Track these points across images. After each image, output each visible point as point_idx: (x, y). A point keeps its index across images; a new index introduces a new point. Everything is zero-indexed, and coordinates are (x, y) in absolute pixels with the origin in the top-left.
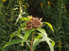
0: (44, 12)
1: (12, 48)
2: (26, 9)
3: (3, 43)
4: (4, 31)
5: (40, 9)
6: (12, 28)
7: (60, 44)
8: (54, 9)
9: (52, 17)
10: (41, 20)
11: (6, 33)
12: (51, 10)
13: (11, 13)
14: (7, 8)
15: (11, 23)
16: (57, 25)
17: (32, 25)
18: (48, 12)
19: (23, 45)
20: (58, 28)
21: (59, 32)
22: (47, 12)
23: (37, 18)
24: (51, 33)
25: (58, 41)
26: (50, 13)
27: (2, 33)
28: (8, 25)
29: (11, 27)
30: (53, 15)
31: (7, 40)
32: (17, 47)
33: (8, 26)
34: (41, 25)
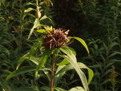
0: (85, 12)
1: (22, 83)
2: (49, 7)
3: (5, 73)
4: (7, 51)
5: (77, 5)
6: (22, 45)
7: (114, 77)
8: (105, 6)
9: (100, 23)
10: (67, 33)
11: (10, 55)
12: (98, 9)
13: (19, 15)
14: (13, 5)
15: (21, 36)
16: (109, 38)
17: (52, 42)
18: (92, 13)
19: (39, 76)
20: (110, 44)
21: (112, 53)
22: (90, 13)
23: (62, 30)
24: (97, 54)
25: (109, 70)
26: (96, 15)
27: (3, 54)
28: (14, 39)
29: (21, 42)
30: (101, 19)
31: (13, 67)
32: (32, 81)
33: (14, 41)
34: (67, 42)
